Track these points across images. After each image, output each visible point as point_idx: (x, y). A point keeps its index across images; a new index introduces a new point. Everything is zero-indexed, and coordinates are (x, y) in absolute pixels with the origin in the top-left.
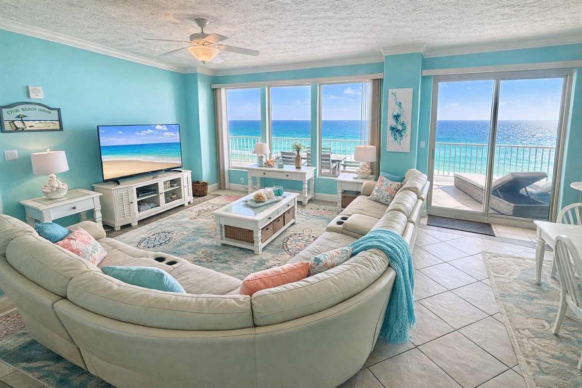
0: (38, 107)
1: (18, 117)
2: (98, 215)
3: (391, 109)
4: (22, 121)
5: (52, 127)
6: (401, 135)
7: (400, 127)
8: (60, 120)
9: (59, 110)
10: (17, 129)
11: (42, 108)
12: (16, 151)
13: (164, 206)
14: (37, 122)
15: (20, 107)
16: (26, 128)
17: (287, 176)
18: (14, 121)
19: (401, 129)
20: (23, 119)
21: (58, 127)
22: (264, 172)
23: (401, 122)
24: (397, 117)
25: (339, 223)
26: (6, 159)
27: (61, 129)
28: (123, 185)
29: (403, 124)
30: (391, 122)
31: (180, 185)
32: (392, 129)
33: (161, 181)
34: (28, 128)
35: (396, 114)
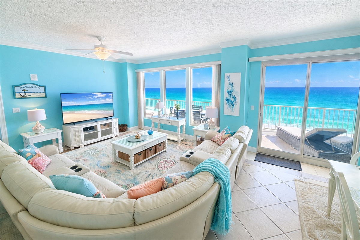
0: (33, 86)
1: (23, 91)
2: (60, 141)
3: (227, 87)
4: (25, 93)
5: (41, 96)
6: (233, 104)
7: (232, 99)
8: (45, 92)
9: (45, 87)
10: (22, 97)
11: (35, 86)
12: (19, 108)
13: (100, 138)
14: (33, 93)
15: (24, 86)
16: (27, 96)
17: (169, 122)
18: (20, 93)
19: (233, 100)
20: (25, 92)
21: (44, 96)
22: (159, 120)
23: (233, 96)
24: (230, 93)
25: (188, 156)
26: (14, 112)
27: (46, 97)
28: (77, 126)
29: (234, 97)
30: (226, 95)
31: (112, 127)
32: (227, 100)
33: (98, 124)
34: (28, 97)
35: (229, 90)
